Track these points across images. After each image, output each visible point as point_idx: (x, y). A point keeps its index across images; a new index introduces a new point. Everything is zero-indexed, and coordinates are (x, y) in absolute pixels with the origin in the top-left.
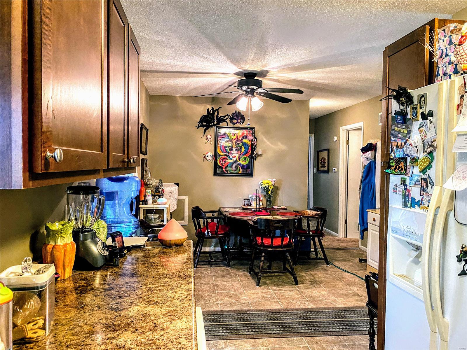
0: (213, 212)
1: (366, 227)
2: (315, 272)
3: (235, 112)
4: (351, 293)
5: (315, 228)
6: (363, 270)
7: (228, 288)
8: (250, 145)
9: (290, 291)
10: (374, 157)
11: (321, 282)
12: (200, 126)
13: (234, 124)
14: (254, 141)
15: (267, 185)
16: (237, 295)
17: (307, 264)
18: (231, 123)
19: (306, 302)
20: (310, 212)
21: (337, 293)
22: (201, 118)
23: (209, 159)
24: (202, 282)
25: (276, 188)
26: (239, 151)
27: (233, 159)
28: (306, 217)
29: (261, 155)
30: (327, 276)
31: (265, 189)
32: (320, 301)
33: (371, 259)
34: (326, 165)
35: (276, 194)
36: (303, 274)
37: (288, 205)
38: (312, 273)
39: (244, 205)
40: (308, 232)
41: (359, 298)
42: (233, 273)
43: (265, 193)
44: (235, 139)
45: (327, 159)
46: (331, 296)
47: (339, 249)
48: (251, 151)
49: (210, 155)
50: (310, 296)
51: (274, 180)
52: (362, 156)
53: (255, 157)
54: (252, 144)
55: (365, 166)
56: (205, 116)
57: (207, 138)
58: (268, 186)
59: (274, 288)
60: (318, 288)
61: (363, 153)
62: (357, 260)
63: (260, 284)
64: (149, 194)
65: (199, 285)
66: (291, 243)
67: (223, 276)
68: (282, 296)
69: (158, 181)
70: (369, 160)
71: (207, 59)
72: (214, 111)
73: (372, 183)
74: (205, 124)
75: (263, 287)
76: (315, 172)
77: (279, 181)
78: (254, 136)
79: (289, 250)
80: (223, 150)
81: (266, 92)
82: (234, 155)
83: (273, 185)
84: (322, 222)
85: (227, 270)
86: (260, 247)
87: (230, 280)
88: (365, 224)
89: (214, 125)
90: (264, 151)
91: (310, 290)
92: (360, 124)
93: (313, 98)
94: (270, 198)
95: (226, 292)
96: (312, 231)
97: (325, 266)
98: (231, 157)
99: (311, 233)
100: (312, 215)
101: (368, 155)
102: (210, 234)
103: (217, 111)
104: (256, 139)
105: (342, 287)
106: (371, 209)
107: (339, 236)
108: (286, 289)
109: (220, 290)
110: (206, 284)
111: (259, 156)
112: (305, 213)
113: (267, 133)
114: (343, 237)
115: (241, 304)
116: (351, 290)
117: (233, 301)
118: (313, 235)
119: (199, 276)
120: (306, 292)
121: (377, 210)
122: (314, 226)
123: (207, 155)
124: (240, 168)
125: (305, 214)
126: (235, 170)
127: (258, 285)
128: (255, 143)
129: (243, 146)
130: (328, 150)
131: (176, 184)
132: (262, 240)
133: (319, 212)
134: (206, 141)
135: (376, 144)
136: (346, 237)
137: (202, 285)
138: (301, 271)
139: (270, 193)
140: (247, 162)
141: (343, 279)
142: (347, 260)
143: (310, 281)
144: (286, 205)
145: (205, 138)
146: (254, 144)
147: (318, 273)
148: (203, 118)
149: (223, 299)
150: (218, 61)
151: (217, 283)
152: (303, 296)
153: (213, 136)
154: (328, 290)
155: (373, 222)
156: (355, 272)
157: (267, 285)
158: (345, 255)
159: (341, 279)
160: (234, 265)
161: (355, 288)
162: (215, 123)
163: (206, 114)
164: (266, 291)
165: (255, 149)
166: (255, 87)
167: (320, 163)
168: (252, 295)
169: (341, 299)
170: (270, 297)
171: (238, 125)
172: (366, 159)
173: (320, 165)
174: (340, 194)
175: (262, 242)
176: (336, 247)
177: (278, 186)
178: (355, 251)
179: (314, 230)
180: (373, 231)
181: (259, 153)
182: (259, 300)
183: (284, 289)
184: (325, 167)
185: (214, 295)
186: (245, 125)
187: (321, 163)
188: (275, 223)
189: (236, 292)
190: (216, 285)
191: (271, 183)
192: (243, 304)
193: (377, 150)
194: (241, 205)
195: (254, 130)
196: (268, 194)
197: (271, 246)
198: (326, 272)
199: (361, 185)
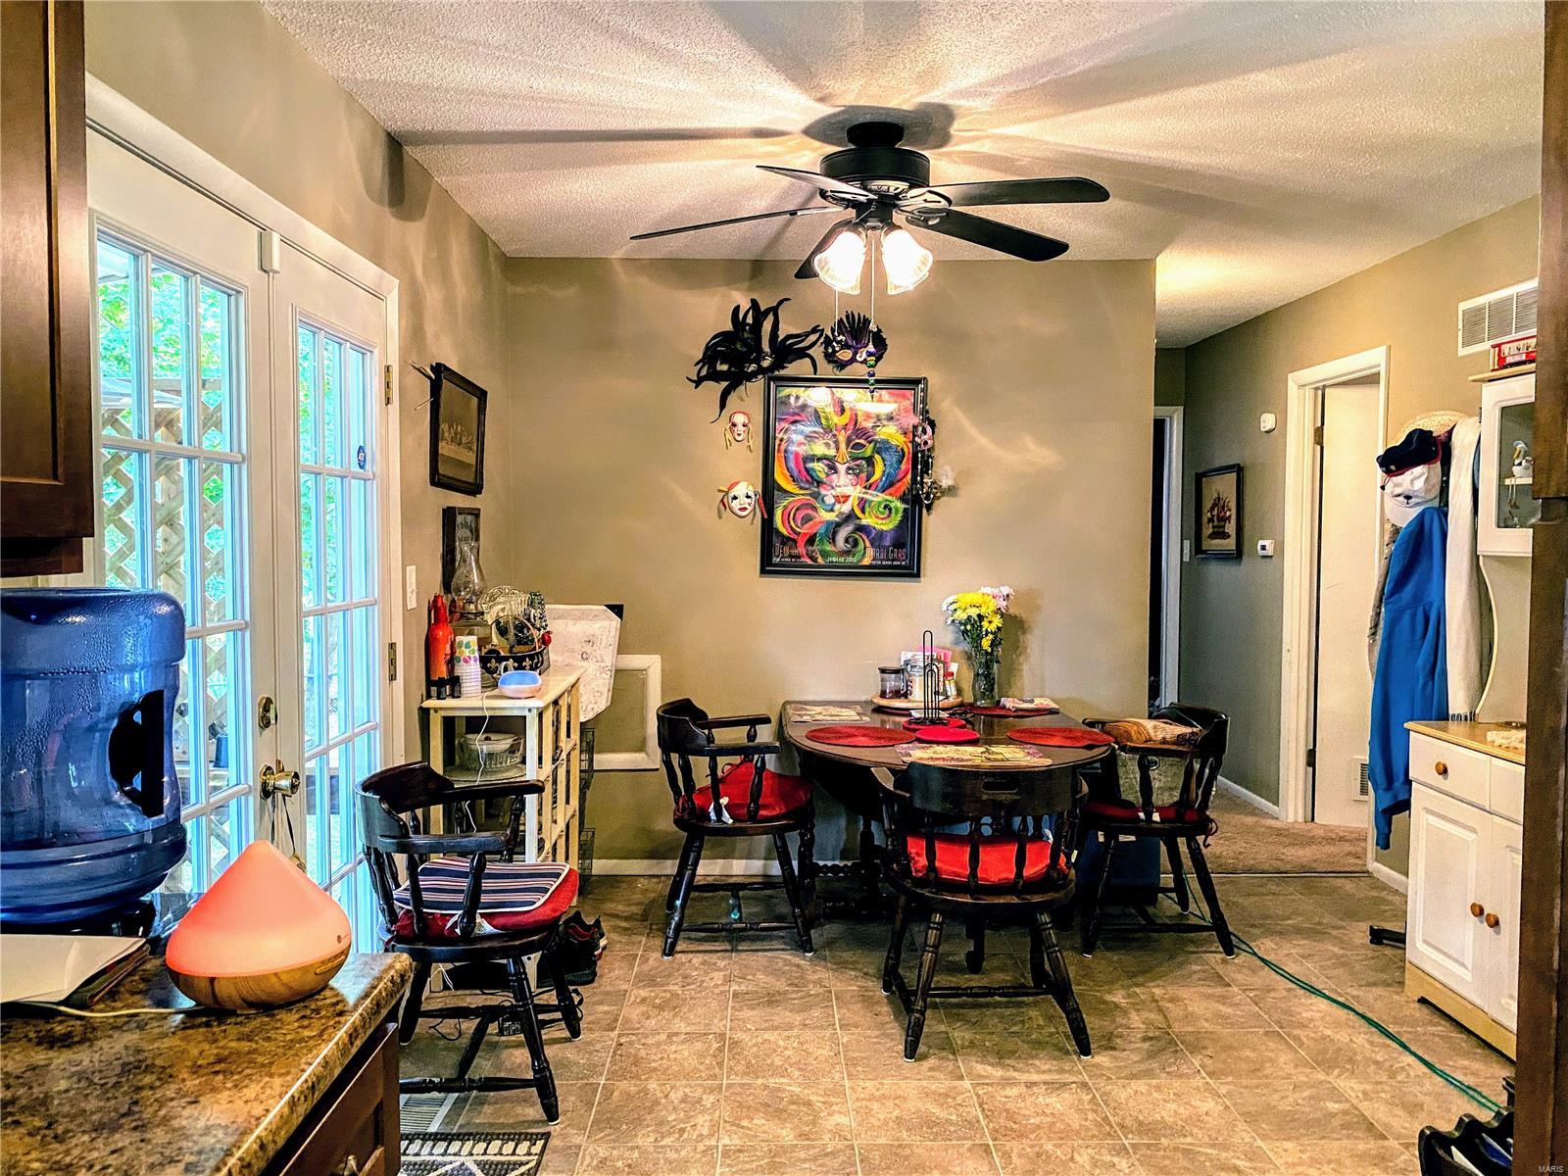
0: (754, 722)
1: (1401, 797)
2: (1172, 990)
3: (847, 317)
4: (1333, 1115)
5: (1176, 796)
6: (1389, 985)
7: (778, 1062)
8: (908, 449)
9: (1054, 1087)
10: (1436, 491)
11: (1195, 1045)
12: (708, 377)
13: (842, 365)
14: (924, 432)
15: (974, 612)
16: (808, 1104)
17: (1142, 948)
18: (829, 362)
19: (1116, 1160)
20: (1155, 727)
21: (1270, 1108)
22: (707, 348)
23: (741, 509)
24: (679, 1025)
25: (1014, 626)
26: (864, 475)
27: (837, 507)
28: (1133, 750)
29: (951, 491)
30: (1226, 1010)
31: (969, 627)
32: (1186, 1152)
33: (1425, 941)
34: (1231, 528)
35: (1017, 647)
36: (1118, 997)
37: (1065, 691)
38: (1157, 992)
39: (883, 695)
40: (1142, 815)
41: (1371, 1145)
42: (819, 982)
43: (966, 646)
44: (845, 427)
45: (1233, 505)
46: (1241, 1126)
47: (1282, 875)
48: (909, 476)
49: (746, 490)
50: (1141, 1123)
51: (1005, 590)
52: (1383, 488)
53: (927, 498)
54: (916, 445)
55: (1396, 530)
56: (724, 336)
57: (734, 425)
58: (979, 616)
59: (981, 1069)
60: (1181, 1076)
61: (1389, 473)
62: (1360, 934)
63: (922, 1049)
64: (467, 653)
65: (658, 1044)
66: (1060, 872)
67: (772, 999)
68: (1011, 1116)
69: (525, 597)
70: (1417, 504)
71: (656, 52)
72: (759, 315)
73: (1431, 604)
74: (725, 367)
75: (932, 1062)
76: (1186, 559)
77: (1029, 597)
78: (925, 412)
79: (1052, 901)
80: (796, 474)
81: (944, 203)
82: (839, 491)
83: (1002, 615)
84: (1207, 771)
85: (798, 966)
86: (922, 888)
87: (798, 1018)
88: (1398, 783)
89: (761, 371)
90: (965, 474)
91: (1140, 1085)
92: (1372, 358)
93: (1168, 251)
94: (988, 666)
95: (766, 1087)
96: (1160, 809)
97: (1215, 958)
98: (830, 500)
99: (1156, 817)
100: (1164, 741)
101: (1412, 481)
102: (727, 818)
103: (771, 318)
104: (932, 424)
105: (1289, 1076)
106: (1425, 716)
107: (1282, 816)
108: (1035, 1077)
109: (745, 1074)
110: (691, 1037)
111: (943, 493)
112: (1133, 731)
113: (977, 400)
114: (1301, 819)
115: (815, 1159)
116: (1336, 1095)
117: (787, 1135)
118: (1167, 826)
119: (675, 995)
120: (1123, 1095)
121: (1452, 725)
122: (1171, 789)
123: (731, 495)
124: (868, 544)
125: (1130, 739)
126: (847, 553)
127: (911, 1051)
128: (926, 443)
129: (877, 456)
130: (1239, 469)
131: (611, 607)
132: (931, 855)
133: (1192, 726)
134: (729, 436)
135: (1450, 433)
136: (1313, 820)
137: (671, 1043)
138: (1112, 983)
139: (986, 643)
140: (897, 519)
141: (1296, 1032)
142: (1316, 933)
143: (1146, 1039)
144: (1058, 696)
145: (723, 424)
146: (923, 447)
147: (1184, 993)
148: (717, 344)
149: (745, 1123)
150: (711, 59)
151: (739, 1035)
152: (1106, 1119)
153: (759, 418)
154: (1223, 1090)
155: (1437, 780)
156: (1351, 992)
157: (954, 1054)
158: (1307, 904)
159: (1283, 1030)
160: (830, 944)
161: (1353, 1083)
162: (766, 363)
163: (729, 327)
164: (941, 1084)
165: (927, 467)
166: (893, 186)
167: (1205, 519)
168: (876, 1106)
169: (1288, 1145)
170: (954, 1117)
171: (858, 370)
172: (1401, 498)
173: (1207, 530)
174: (1285, 647)
175: (931, 867)
176: (1266, 867)
177: (1024, 616)
178: (1349, 886)
179: (1171, 806)
180: (1432, 820)
181: (945, 483)
182: (905, 1134)
183: (1025, 1077)
184: (1226, 536)
185: (709, 1100)
186: (886, 369)
187: (1211, 520)
188: (988, 786)
189: (809, 1087)
190: (735, 1043)
191: (992, 605)
192: (827, 1155)
193: (1454, 462)
194: (870, 692)
195: (921, 386)
196: (978, 647)
197: (972, 887)
198: (1219, 990)
199: (1378, 614)
